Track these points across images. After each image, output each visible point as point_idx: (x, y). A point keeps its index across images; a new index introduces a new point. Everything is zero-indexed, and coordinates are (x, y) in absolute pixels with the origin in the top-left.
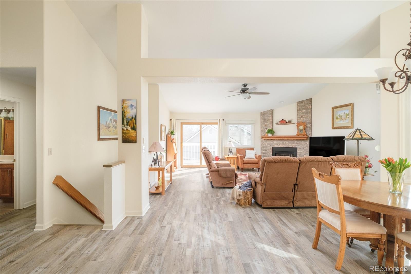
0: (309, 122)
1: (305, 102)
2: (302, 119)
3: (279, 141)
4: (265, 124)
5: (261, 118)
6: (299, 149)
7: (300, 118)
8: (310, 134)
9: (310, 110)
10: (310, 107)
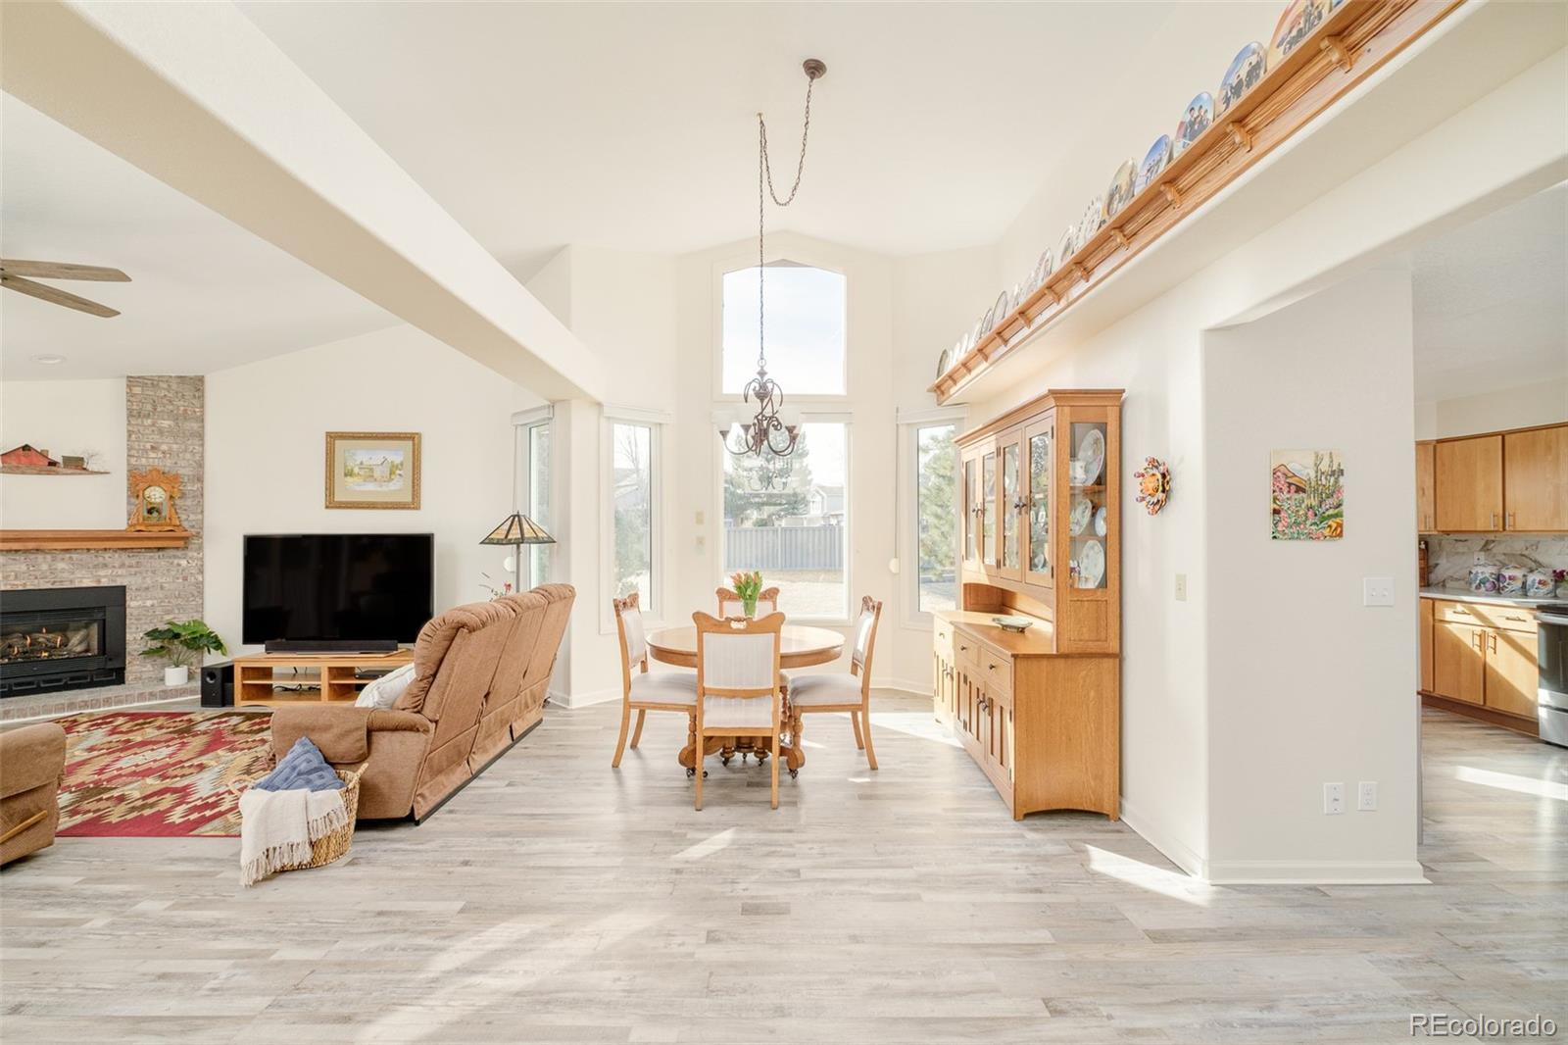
0: (190, 473)
1: (169, 386)
6: (137, 589)
8: (194, 523)
9: (195, 426)
10: (195, 412)
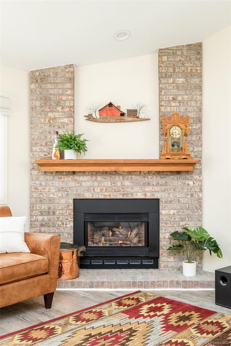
0: (195, 116)
1: (182, 53)
2: (173, 104)
3: (99, 178)
4: (46, 115)
5: (32, 91)
6: (166, 202)
7: (169, 101)
8: (197, 153)
9: (197, 80)
10: (197, 70)
